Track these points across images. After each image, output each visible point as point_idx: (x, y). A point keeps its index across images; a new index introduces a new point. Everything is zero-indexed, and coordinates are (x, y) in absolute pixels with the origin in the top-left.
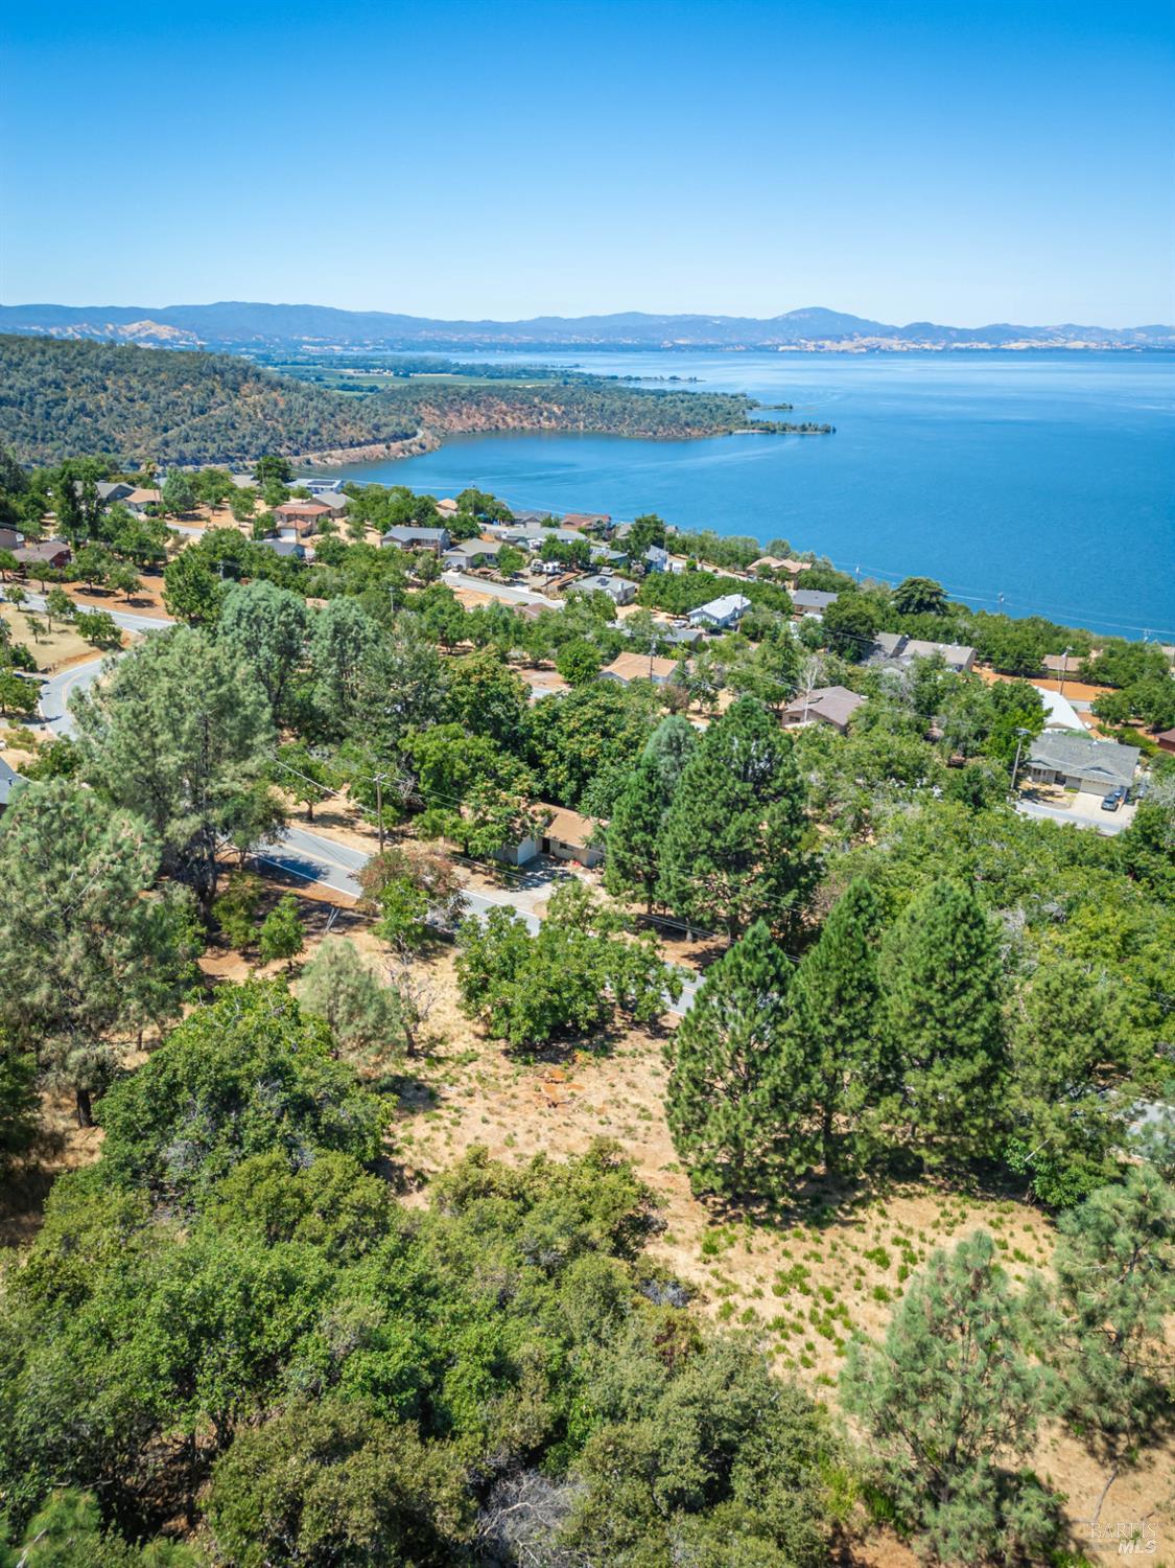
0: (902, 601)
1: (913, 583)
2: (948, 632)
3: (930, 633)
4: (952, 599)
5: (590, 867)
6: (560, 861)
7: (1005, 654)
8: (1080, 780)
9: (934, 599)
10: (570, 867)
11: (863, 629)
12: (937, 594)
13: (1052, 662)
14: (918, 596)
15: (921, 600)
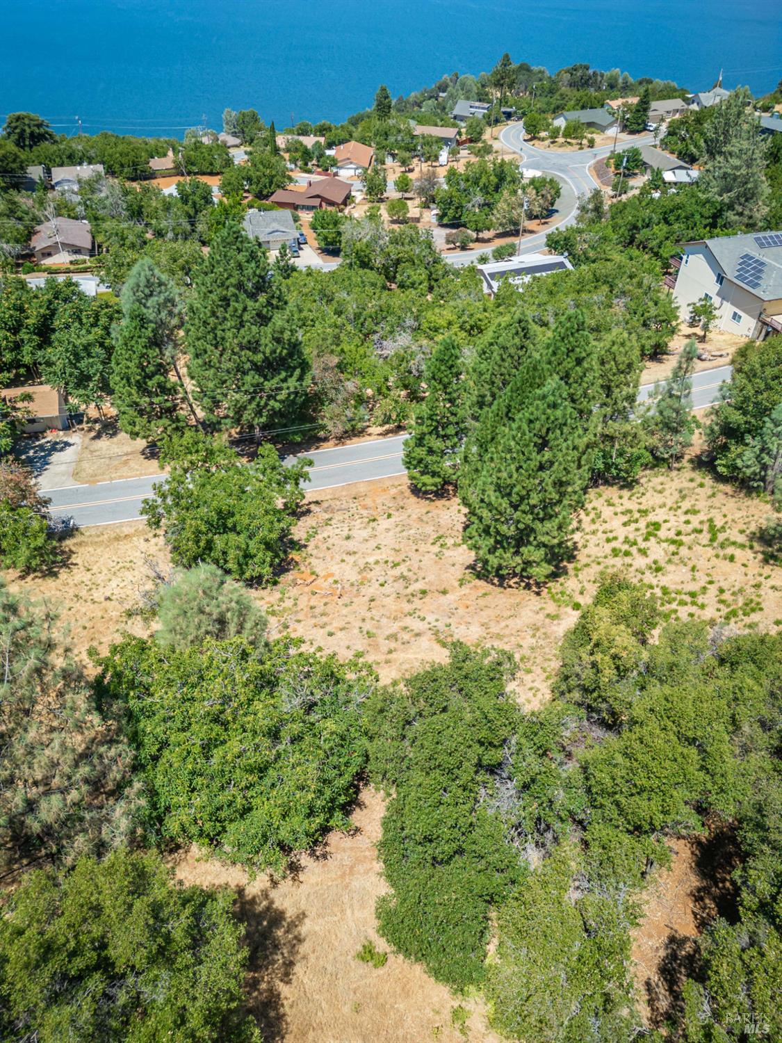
0: (14, 137)
1: (18, 119)
2: (70, 157)
3: (57, 160)
4: (53, 128)
5: (67, 428)
6: (36, 435)
7: (122, 165)
8: (268, 242)
9: (42, 130)
10: (51, 436)
11: (14, 166)
12: (39, 126)
13: (156, 164)
14: (28, 131)
15: (32, 134)
